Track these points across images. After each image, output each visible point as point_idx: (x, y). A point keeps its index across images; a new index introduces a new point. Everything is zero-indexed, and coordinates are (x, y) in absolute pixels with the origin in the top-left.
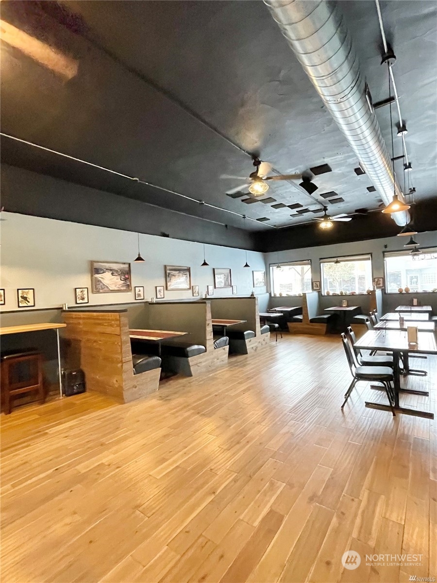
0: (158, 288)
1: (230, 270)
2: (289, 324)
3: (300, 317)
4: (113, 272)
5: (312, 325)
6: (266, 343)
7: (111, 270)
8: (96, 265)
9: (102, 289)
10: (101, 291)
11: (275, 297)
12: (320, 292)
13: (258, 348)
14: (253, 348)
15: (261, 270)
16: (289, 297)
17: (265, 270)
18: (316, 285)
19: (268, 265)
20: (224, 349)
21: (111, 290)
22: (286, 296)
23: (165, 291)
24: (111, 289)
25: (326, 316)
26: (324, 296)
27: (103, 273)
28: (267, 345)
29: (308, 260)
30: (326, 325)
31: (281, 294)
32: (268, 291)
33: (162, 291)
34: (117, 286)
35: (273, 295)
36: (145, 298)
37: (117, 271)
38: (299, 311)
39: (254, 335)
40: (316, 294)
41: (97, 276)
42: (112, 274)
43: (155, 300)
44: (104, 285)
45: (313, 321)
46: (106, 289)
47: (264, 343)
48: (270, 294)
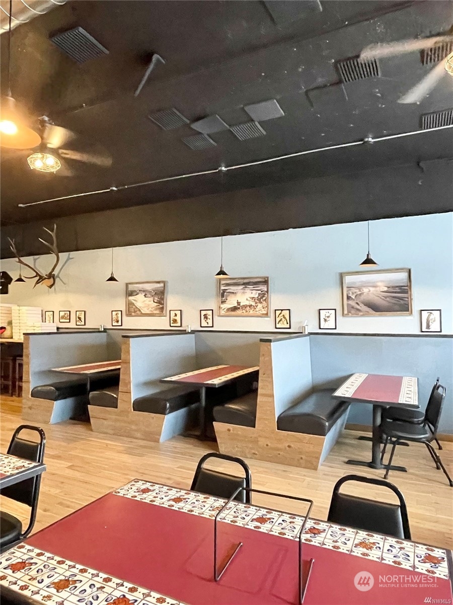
4: (146, 293)
7: (144, 291)
8: (131, 287)
9: (135, 312)
21: (143, 314)
23: (216, 317)
27: (136, 295)
34: (150, 309)
36: (183, 325)
37: (151, 292)
41: (131, 298)
42: (145, 296)
44: (137, 308)
46: (138, 312)
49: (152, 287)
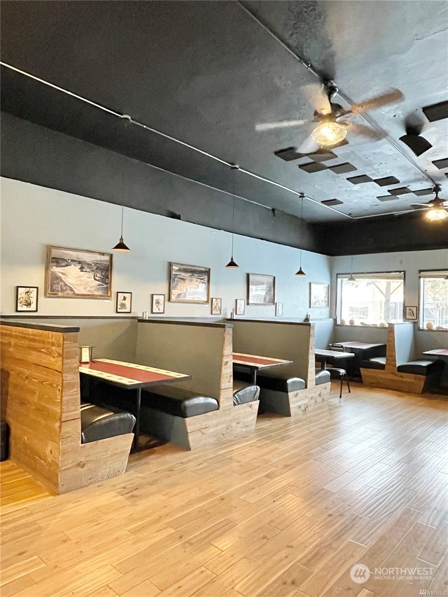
0: (155, 297)
1: (275, 277)
2: (363, 371)
3: (381, 361)
4: (83, 265)
5: (401, 377)
6: (323, 400)
7: (80, 263)
8: (55, 253)
9: (62, 291)
10: (60, 294)
11: (342, 325)
12: (416, 324)
13: (310, 408)
14: (300, 407)
15: (325, 282)
16: (365, 327)
17: (329, 283)
18: (411, 311)
19: (334, 275)
20: (250, 407)
21: (78, 295)
22: (360, 325)
23: (167, 303)
24: (77, 292)
25: (425, 364)
26: (423, 330)
27: (67, 265)
28: (324, 403)
29: (400, 272)
30: (424, 377)
31: (352, 322)
32: (332, 314)
33: (162, 302)
34: (89, 288)
35: (339, 322)
36: (132, 311)
37: (91, 265)
38: (380, 351)
39: (304, 386)
40: (409, 326)
41: (56, 270)
42: (82, 269)
43: (148, 316)
44: (66, 285)
45: (402, 369)
46: (69, 292)
47: (319, 399)
48: (335, 320)
49: (93, 259)
